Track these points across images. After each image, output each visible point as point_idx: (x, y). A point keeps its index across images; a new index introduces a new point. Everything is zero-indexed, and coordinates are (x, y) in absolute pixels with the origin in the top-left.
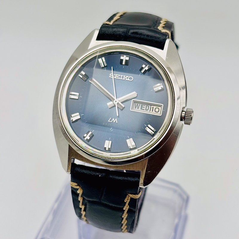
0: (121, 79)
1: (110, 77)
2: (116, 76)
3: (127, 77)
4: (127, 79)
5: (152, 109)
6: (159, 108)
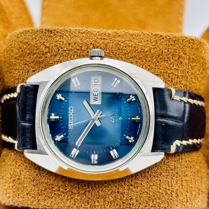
1: (72, 128)
2: (71, 123)
3: (70, 112)
4: (73, 112)
6: (95, 80)
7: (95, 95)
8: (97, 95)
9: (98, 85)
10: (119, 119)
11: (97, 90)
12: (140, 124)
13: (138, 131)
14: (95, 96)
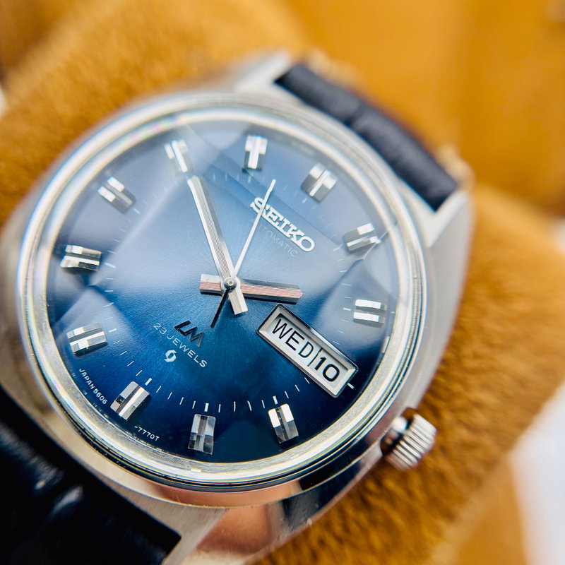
0: (281, 229)
1: (252, 205)
2: (270, 214)
3: (299, 233)
4: (294, 239)
5: (318, 360)
6: (338, 372)
7: (295, 336)
8: (291, 342)
9: (317, 368)
10: (174, 352)
11: (303, 354)
12: (105, 402)
13: (89, 382)
14: (291, 337)
